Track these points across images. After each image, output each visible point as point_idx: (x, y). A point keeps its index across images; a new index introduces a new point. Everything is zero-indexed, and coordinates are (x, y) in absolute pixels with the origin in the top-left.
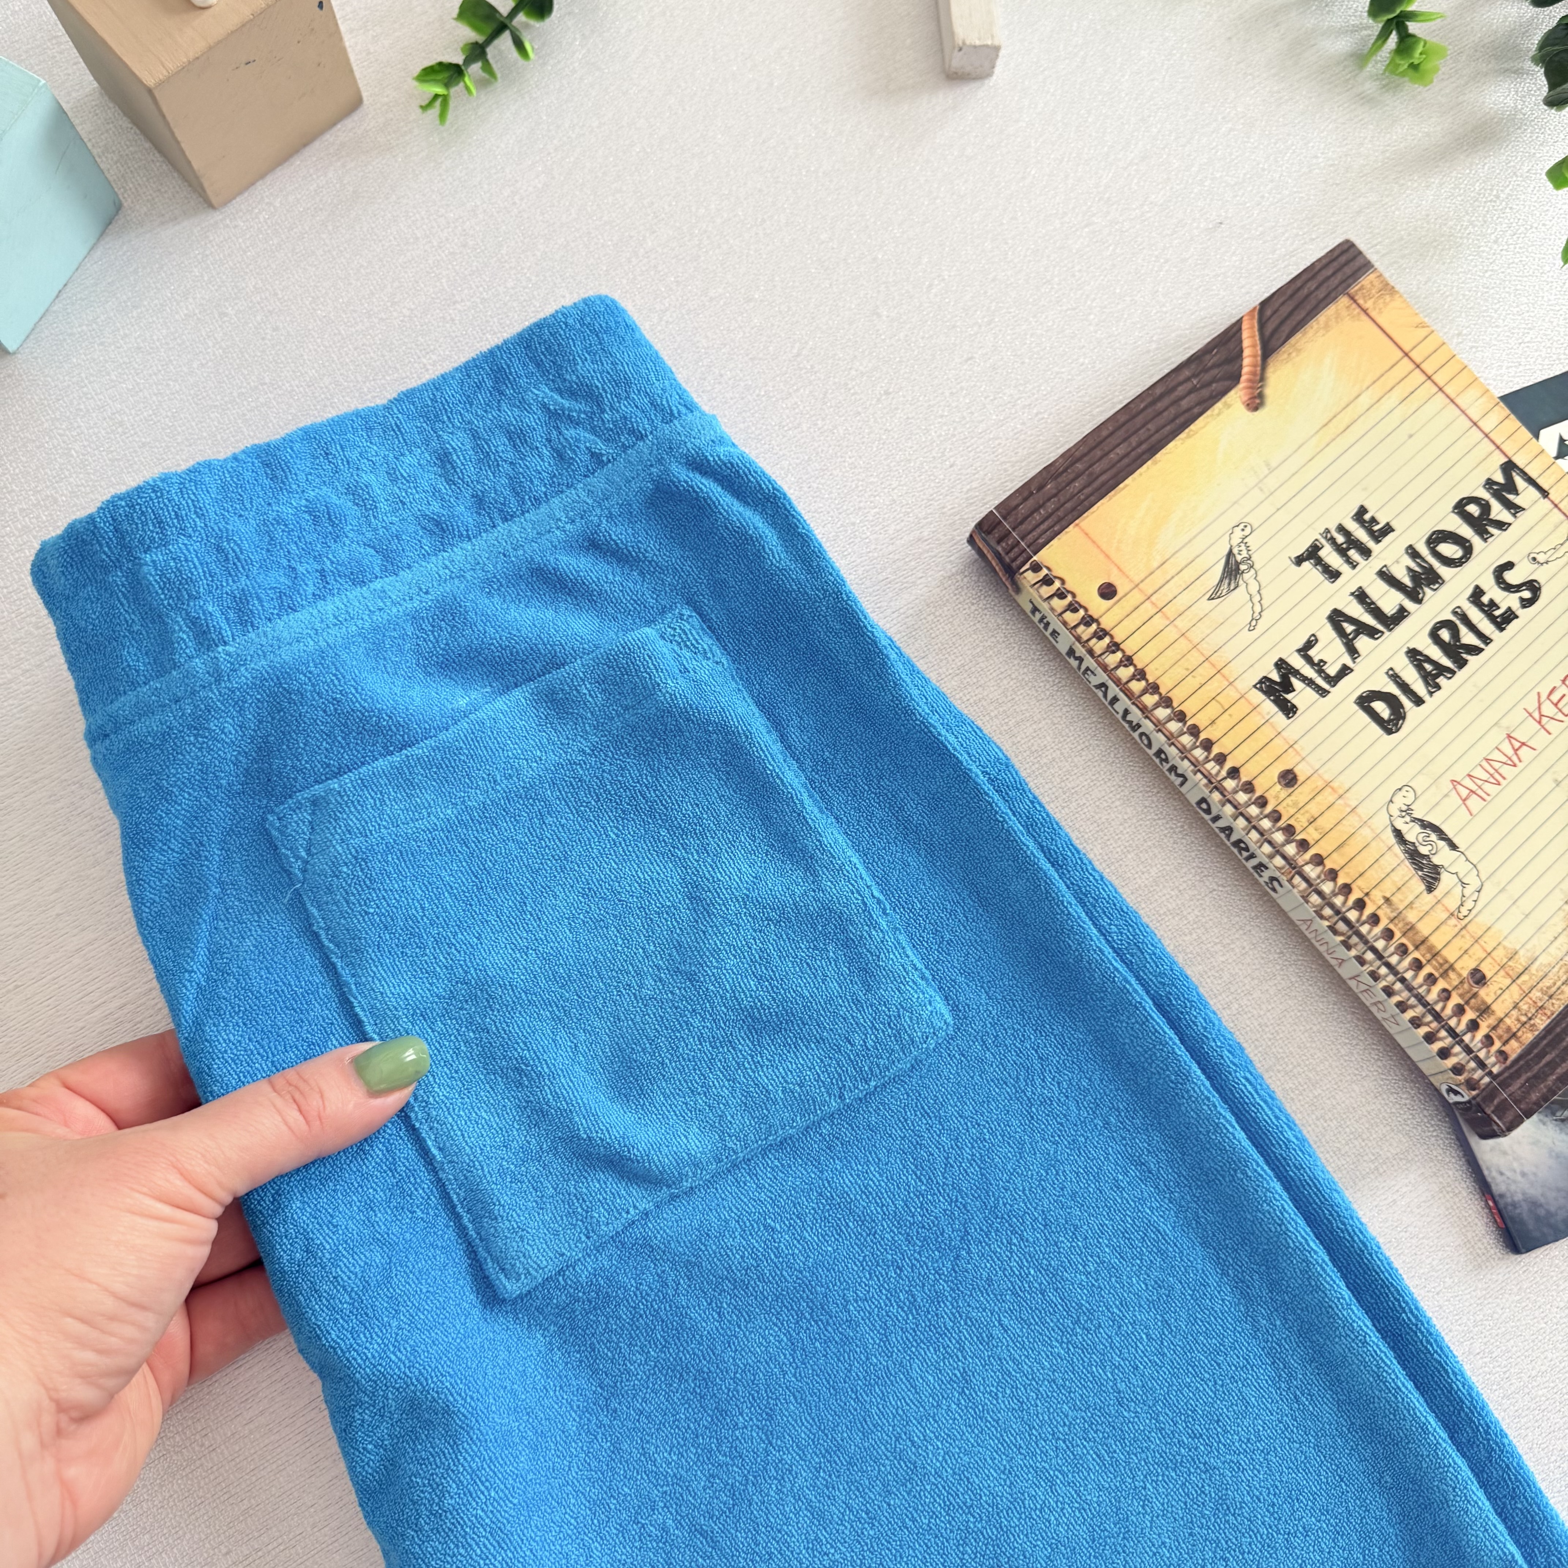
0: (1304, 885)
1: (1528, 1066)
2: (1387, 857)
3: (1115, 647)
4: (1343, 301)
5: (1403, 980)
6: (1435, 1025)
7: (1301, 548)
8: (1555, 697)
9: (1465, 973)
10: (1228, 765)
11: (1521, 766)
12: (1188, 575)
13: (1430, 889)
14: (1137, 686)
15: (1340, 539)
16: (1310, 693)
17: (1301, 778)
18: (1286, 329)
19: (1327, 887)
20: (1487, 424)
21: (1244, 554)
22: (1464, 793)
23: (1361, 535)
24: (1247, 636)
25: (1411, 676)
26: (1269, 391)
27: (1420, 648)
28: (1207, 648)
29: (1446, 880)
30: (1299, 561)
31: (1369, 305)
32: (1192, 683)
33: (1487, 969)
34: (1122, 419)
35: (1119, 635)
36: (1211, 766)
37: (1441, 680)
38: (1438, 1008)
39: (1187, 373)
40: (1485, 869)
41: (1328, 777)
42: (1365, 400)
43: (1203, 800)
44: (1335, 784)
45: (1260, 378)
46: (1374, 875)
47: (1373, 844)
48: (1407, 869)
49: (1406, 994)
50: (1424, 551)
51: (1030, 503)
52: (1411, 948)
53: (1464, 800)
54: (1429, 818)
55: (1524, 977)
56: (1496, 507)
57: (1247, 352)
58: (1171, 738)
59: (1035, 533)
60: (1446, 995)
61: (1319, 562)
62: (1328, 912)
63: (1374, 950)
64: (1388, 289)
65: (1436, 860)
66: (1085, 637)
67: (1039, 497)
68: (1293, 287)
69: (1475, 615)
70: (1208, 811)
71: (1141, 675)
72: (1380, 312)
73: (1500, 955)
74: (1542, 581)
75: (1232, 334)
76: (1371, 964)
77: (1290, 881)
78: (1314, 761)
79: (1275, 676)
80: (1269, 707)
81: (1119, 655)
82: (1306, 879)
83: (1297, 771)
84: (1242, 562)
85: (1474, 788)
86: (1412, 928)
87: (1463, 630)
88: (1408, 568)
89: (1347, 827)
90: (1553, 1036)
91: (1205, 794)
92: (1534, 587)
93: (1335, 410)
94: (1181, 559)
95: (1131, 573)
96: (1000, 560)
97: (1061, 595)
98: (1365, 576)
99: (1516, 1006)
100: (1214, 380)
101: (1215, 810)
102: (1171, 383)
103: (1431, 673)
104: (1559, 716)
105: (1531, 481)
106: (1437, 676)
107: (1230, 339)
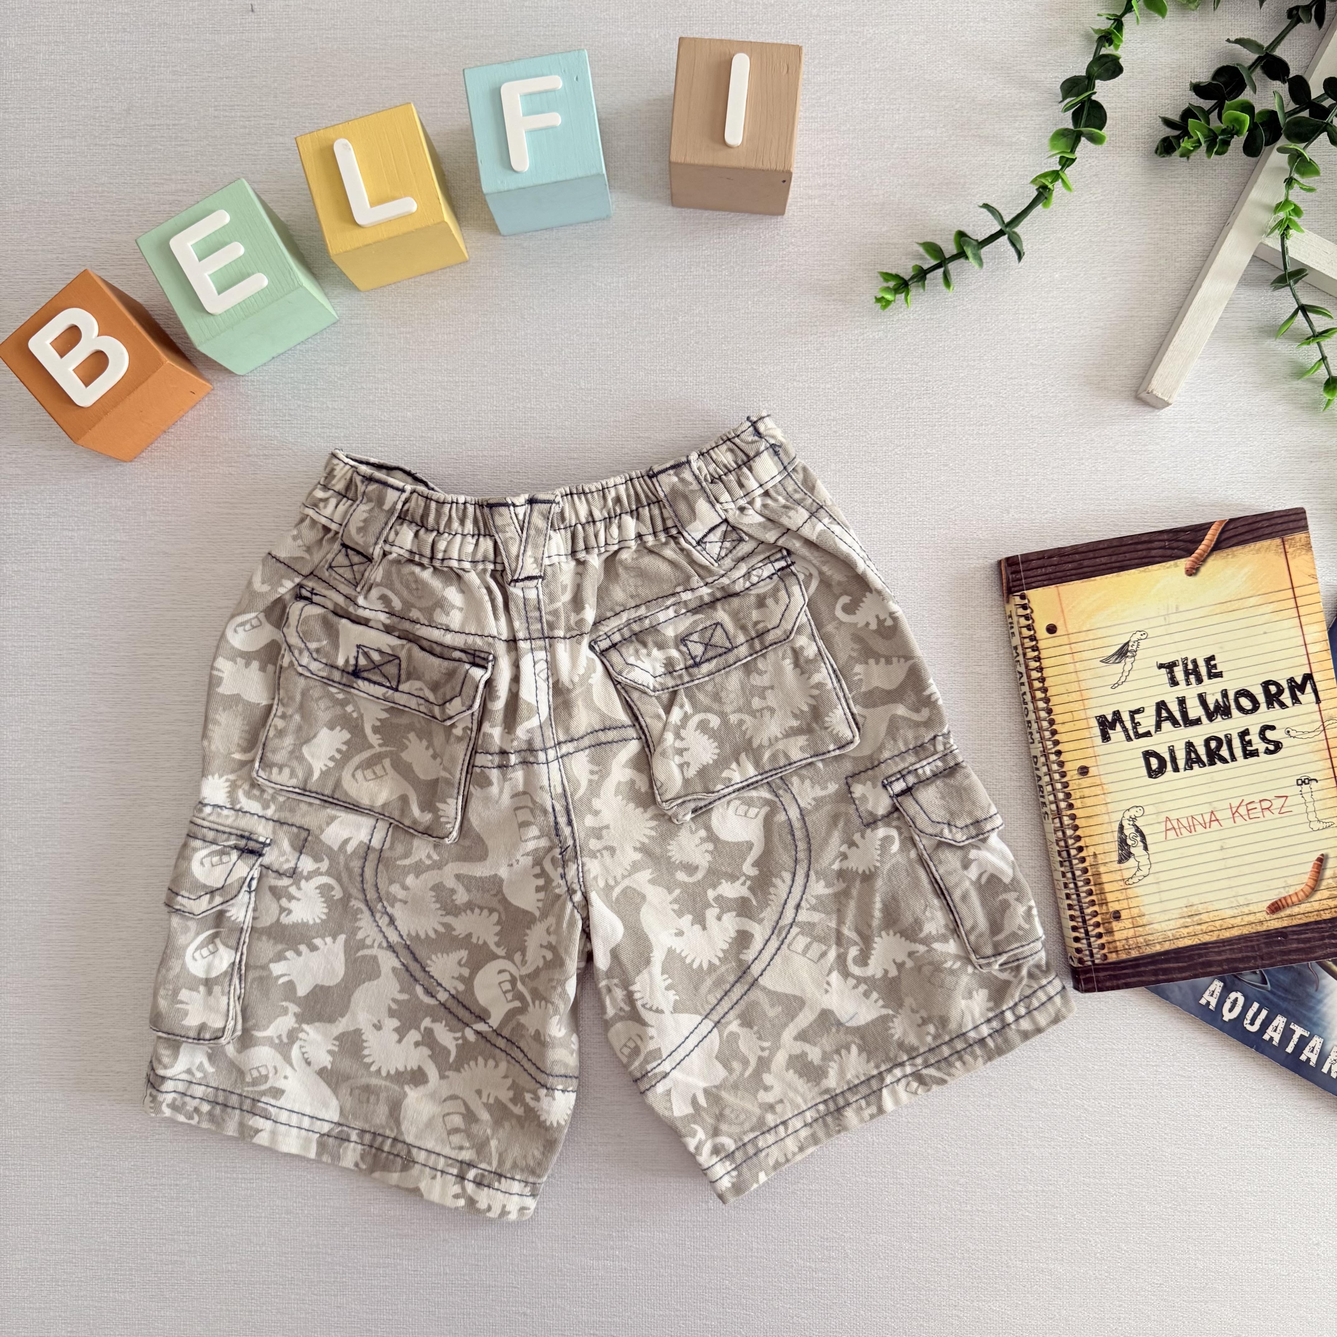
0: (1058, 825)
1: (1114, 969)
2: (1108, 835)
3: (1038, 659)
4: (1278, 541)
5: (1078, 895)
6: (1081, 924)
7: (1166, 660)
8: (1250, 807)
9: (1111, 910)
10: (1058, 748)
11: (1208, 830)
12: (1098, 643)
13: (1120, 862)
14: (1037, 684)
15: (1190, 666)
16: (1122, 736)
17: (1090, 774)
18: (1235, 540)
19: (1069, 832)
20: (1311, 649)
21: (1134, 648)
22: (1169, 826)
23: (1203, 670)
25: (1181, 756)
26: (1203, 570)
27: (1195, 744)
28: (1084, 685)
29: (1131, 862)
30: (1161, 666)
31: (1290, 550)
32: (1065, 698)
33: (1124, 914)
34: (1115, 544)
35: (1044, 654)
36: (1049, 744)
37: (1195, 766)
38: (1087, 918)
39: (1165, 537)
40: (1155, 868)
41: (1104, 781)
42: (1253, 601)
43: (1036, 757)
44: (1105, 787)
45: (1203, 560)
46: (1096, 840)
47: (1105, 825)
48: (1115, 846)
49: (1075, 902)
50: (1231, 696)
51: (1040, 562)
52: (1092, 883)
53: (1167, 830)
54: (1142, 828)
55: (1140, 929)
56: (1287, 694)
57: (1205, 542)
58: (1038, 719)
59: (1033, 579)
60: (1095, 914)
61: (1171, 672)
62: (1062, 843)
63: (1073, 874)
64: (1308, 547)
65: (1132, 850)
66: (1026, 646)
67: (1046, 562)
68: (1254, 519)
69: (1236, 743)
70: (1036, 763)
71: (1042, 680)
72: (1294, 558)
73: (1135, 912)
74: (1284, 745)
75: (1203, 529)
76: (1068, 879)
77: (1053, 819)
78: (1102, 770)
79: (1110, 718)
80: (1097, 731)
81: (1038, 664)
82: (1061, 823)
83: (1090, 770)
84: (1130, 651)
85: (1176, 826)
86: (1099, 874)
87: (1225, 747)
88: (1217, 701)
89: (1097, 810)
90: (1136, 963)
91: (1039, 755)
92: (1278, 746)
93: (1233, 598)
94: (1099, 633)
95: (1069, 627)
96: (1008, 582)
97: (1027, 618)
98: (1191, 692)
99: (1127, 939)
100: (1177, 548)
101: (1039, 765)
102: (1153, 537)
103: (1193, 760)
104: (1246, 817)
105: (1315, 691)
106: (1195, 762)
107: (1200, 530)
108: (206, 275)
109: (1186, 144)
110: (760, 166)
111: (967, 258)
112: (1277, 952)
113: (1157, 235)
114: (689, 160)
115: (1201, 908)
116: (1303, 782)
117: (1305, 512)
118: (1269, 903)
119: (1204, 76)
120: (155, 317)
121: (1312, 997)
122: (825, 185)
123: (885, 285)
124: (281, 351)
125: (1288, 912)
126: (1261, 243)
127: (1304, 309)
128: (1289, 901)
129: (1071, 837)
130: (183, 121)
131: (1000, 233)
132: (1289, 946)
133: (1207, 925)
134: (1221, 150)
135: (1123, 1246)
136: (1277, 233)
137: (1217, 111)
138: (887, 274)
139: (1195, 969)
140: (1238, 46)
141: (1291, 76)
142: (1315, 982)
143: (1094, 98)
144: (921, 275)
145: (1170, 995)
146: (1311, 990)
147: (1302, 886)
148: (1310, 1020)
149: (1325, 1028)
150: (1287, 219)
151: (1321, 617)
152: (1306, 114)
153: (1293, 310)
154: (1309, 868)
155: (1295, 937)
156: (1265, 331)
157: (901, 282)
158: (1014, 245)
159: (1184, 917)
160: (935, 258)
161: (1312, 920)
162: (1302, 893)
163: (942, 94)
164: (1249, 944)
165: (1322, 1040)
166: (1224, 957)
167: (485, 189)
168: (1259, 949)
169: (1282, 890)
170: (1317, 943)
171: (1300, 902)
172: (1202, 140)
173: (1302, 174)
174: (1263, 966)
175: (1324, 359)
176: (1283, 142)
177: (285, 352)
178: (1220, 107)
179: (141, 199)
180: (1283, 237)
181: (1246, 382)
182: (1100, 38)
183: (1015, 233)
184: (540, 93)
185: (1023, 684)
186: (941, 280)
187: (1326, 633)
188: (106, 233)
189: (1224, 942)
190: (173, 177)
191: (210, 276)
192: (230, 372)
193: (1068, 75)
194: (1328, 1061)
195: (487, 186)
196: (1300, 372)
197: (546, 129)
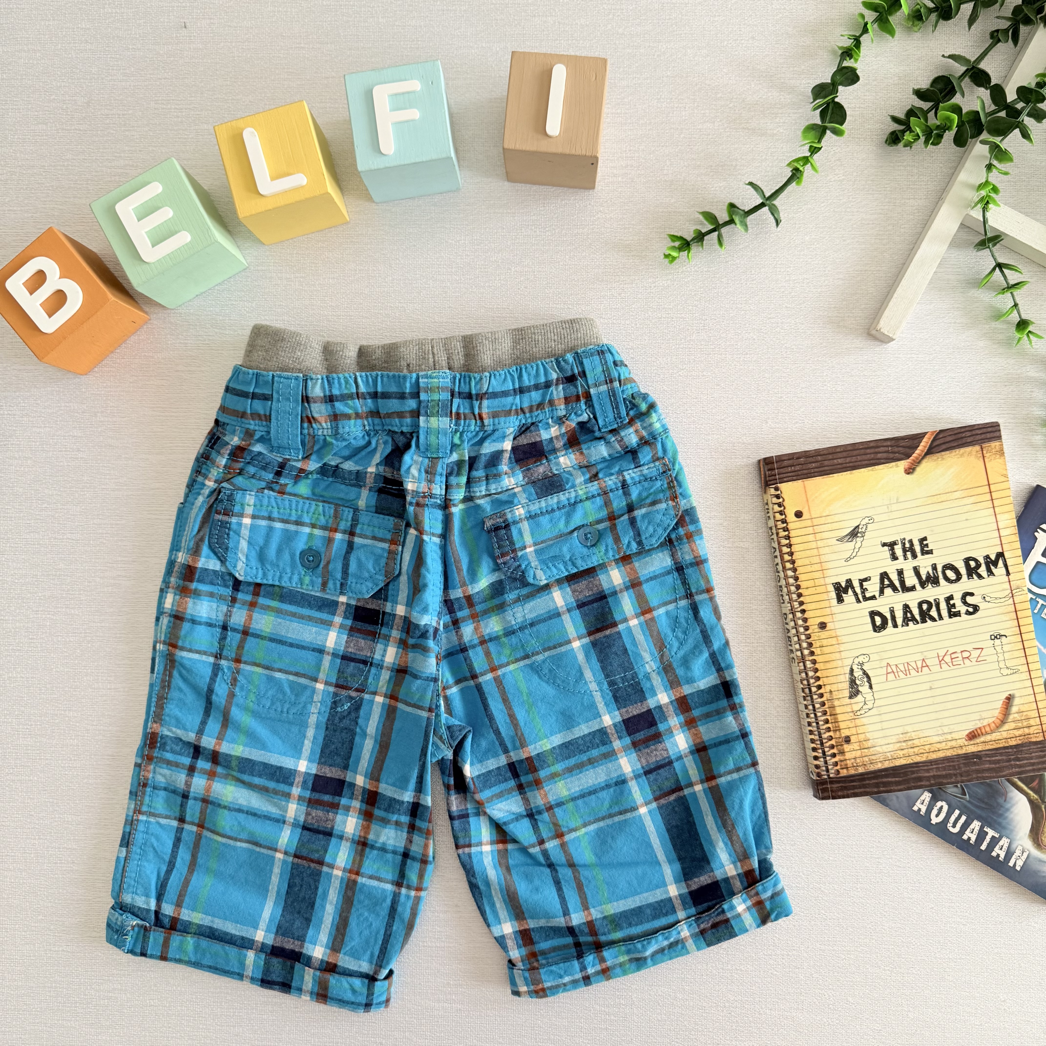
0: (803, 668)
1: (844, 782)
2: (841, 676)
3: (788, 537)
4: (977, 448)
5: (817, 723)
6: (819, 746)
7: (888, 540)
8: (953, 656)
9: (843, 735)
10: (803, 607)
11: (920, 673)
12: (835, 526)
13: (851, 697)
14: (787, 557)
15: (907, 545)
16: (853, 599)
17: (827, 629)
18: (944, 447)
19: (811, 674)
20: (1003, 533)
21: (863, 530)
22: (890, 670)
23: (917, 548)
24: (843, 563)
25: (899, 615)
26: (919, 470)
27: (910, 606)
28: (823, 558)
29: (859, 698)
30: (884, 545)
31: (987, 455)
32: (809, 569)
33: (853, 739)
34: (850, 448)
35: (792, 534)
36: (796, 604)
37: (911, 623)
38: (824, 741)
39: (889, 443)
40: (878, 703)
41: (838, 634)
42: (957, 495)
43: (785, 614)
44: (839, 638)
45: (918, 462)
46: (832, 680)
47: (839, 669)
49: (815, 729)
50: (940, 569)
51: (790, 462)
52: (828, 714)
53: (888, 673)
54: (868, 672)
55: (866, 750)
56: (983, 568)
57: (920, 448)
58: (788, 585)
59: (785, 475)
60: (831, 738)
61: (892, 550)
62: (805, 682)
63: (814, 707)
64: (1001, 452)
65: (860, 688)
66: (779, 527)
67: (795, 462)
68: (959, 431)
69: (943, 606)
70: (786, 619)
71: (791, 554)
72: (990, 461)
73: (862, 737)
74: (981, 608)
75: (919, 437)
76: (809, 710)
77: (798, 663)
78: (838, 625)
79: (843, 585)
80: (833, 595)
81: (788, 541)
82: (805, 666)
83: (828, 625)
84: (860, 533)
85: (895, 671)
86: (834, 707)
87: (934, 608)
88: (928, 572)
89: (833, 657)
90: (862, 777)
91: (788, 612)
92: (976, 609)
93: (941, 492)
94: (836, 518)
95: (812, 512)
96: (765, 477)
97: (780, 505)
98: (908, 566)
99: (855, 758)
100: (898, 452)
101: (788, 620)
102: (879, 444)
103: (908, 618)
104: (950, 664)
105: (1006, 566)
106: (910, 620)
107: (917, 438)
108: (143, 232)
109: (908, 137)
110: (573, 152)
111: (736, 224)
112: (973, 771)
113: (887, 207)
114: (518, 147)
115: (914, 735)
116: (996, 637)
117: (999, 426)
118: (967, 732)
119: (924, 84)
120: (106, 263)
121: (1002, 806)
122: (627, 166)
123: (673, 244)
124: (204, 290)
125: (982, 739)
126: (967, 214)
127: (1000, 266)
128: (983, 731)
129: (812, 678)
130: (130, 112)
131: (762, 205)
132: (982, 766)
133: (918, 748)
134: (936, 142)
135: (850, 999)
136: (980, 206)
137: (934, 111)
138: (673, 236)
139: (908, 783)
140: (951, 61)
141: (992, 84)
142: (1005, 794)
143: (836, 100)
144: (700, 237)
145: (890, 803)
146: (1001, 800)
147: (994, 719)
148: (999, 824)
149: (1012, 831)
150: (987, 196)
151: (1011, 507)
152: (1003, 114)
153: (992, 267)
154: (999, 705)
155: (988, 759)
156: (971, 283)
157: (684, 242)
158: (773, 214)
159: (900, 742)
160: (712, 223)
161: (1001, 745)
162: (993, 725)
163: (719, 96)
164: (952, 764)
165: (1009, 841)
166: (932, 774)
167: (360, 168)
168: (959, 768)
169: (977, 722)
170: (1005, 764)
171: (992, 732)
172: (920, 134)
173: (1000, 160)
174: (962, 782)
175: (1016, 305)
176: (985, 136)
177: (206, 291)
178: (936, 108)
179: (97, 172)
180: (984, 210)
181: (955, 323)
182: (842, 53)
183: (774, 205)
184: (403, 93)
185: (776, 557)
186: (716, 241)
187: (1015, 521)
188: (70, 198)
189: (931, 762)
190: (122, 155)
191: (146, 232)
192: (163, 307)
193: (818, 82)
194: (1014, 857)
195: (361, 166)
196: (998, 316)
197: (407, 121)
